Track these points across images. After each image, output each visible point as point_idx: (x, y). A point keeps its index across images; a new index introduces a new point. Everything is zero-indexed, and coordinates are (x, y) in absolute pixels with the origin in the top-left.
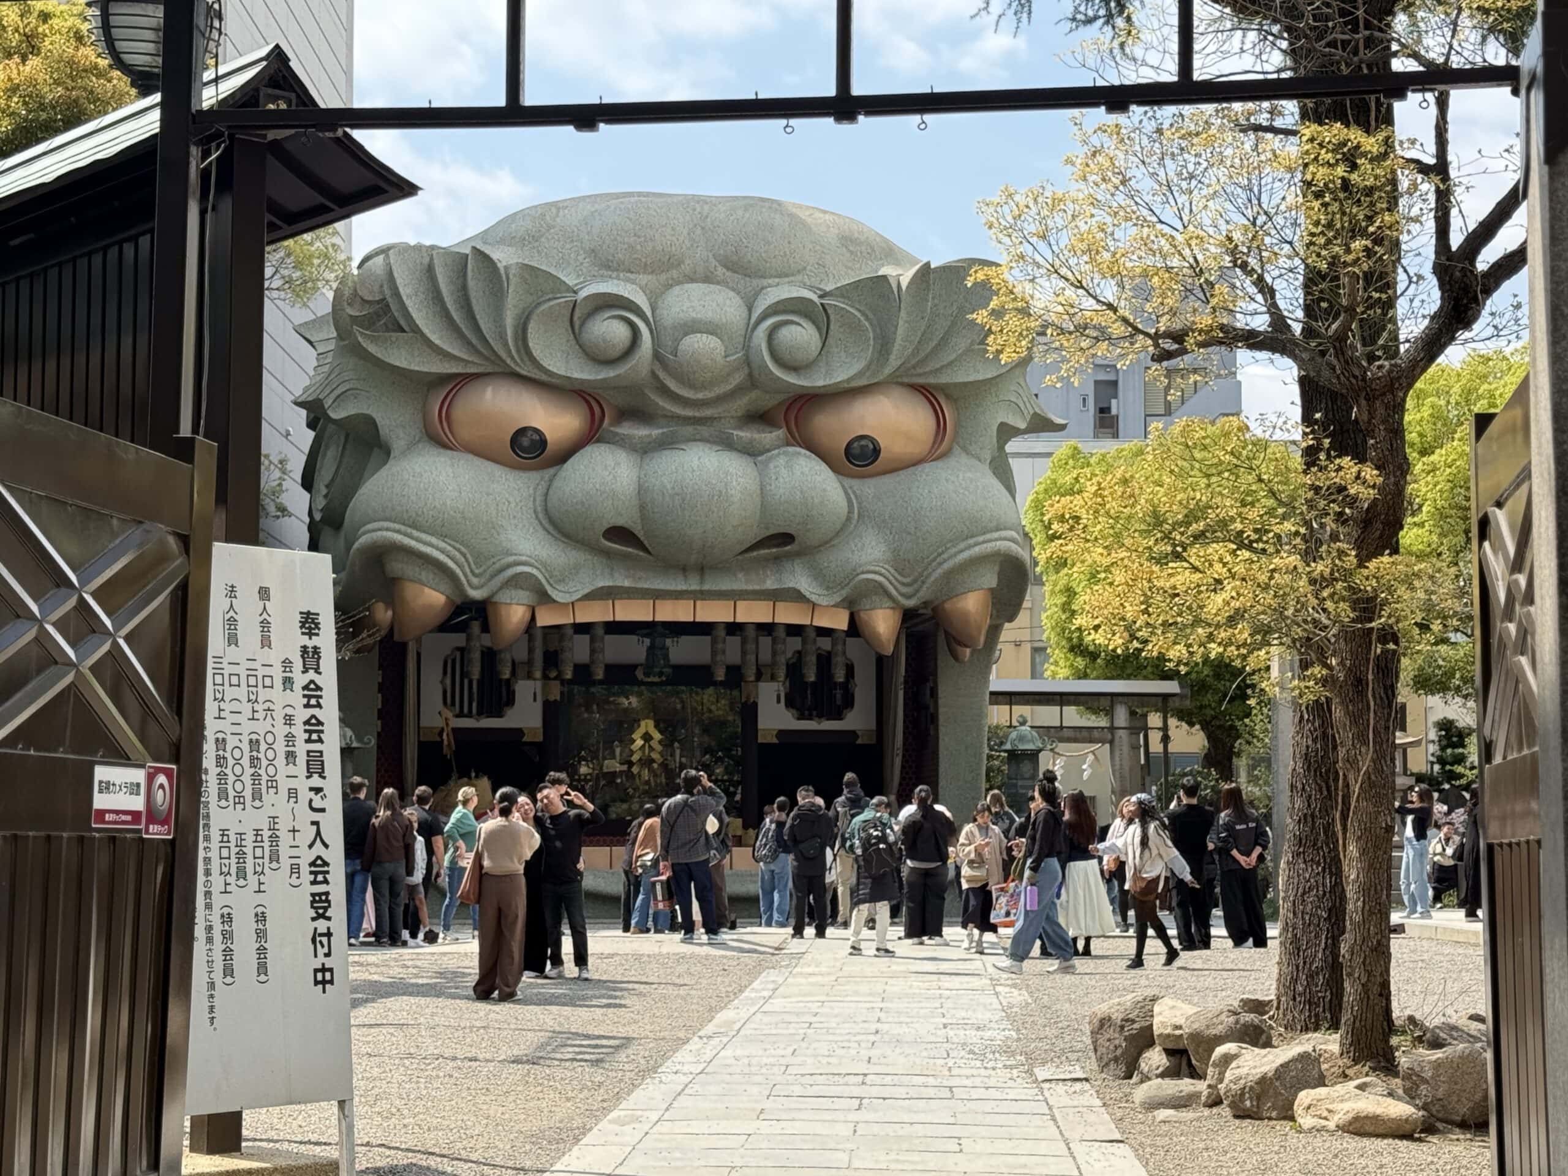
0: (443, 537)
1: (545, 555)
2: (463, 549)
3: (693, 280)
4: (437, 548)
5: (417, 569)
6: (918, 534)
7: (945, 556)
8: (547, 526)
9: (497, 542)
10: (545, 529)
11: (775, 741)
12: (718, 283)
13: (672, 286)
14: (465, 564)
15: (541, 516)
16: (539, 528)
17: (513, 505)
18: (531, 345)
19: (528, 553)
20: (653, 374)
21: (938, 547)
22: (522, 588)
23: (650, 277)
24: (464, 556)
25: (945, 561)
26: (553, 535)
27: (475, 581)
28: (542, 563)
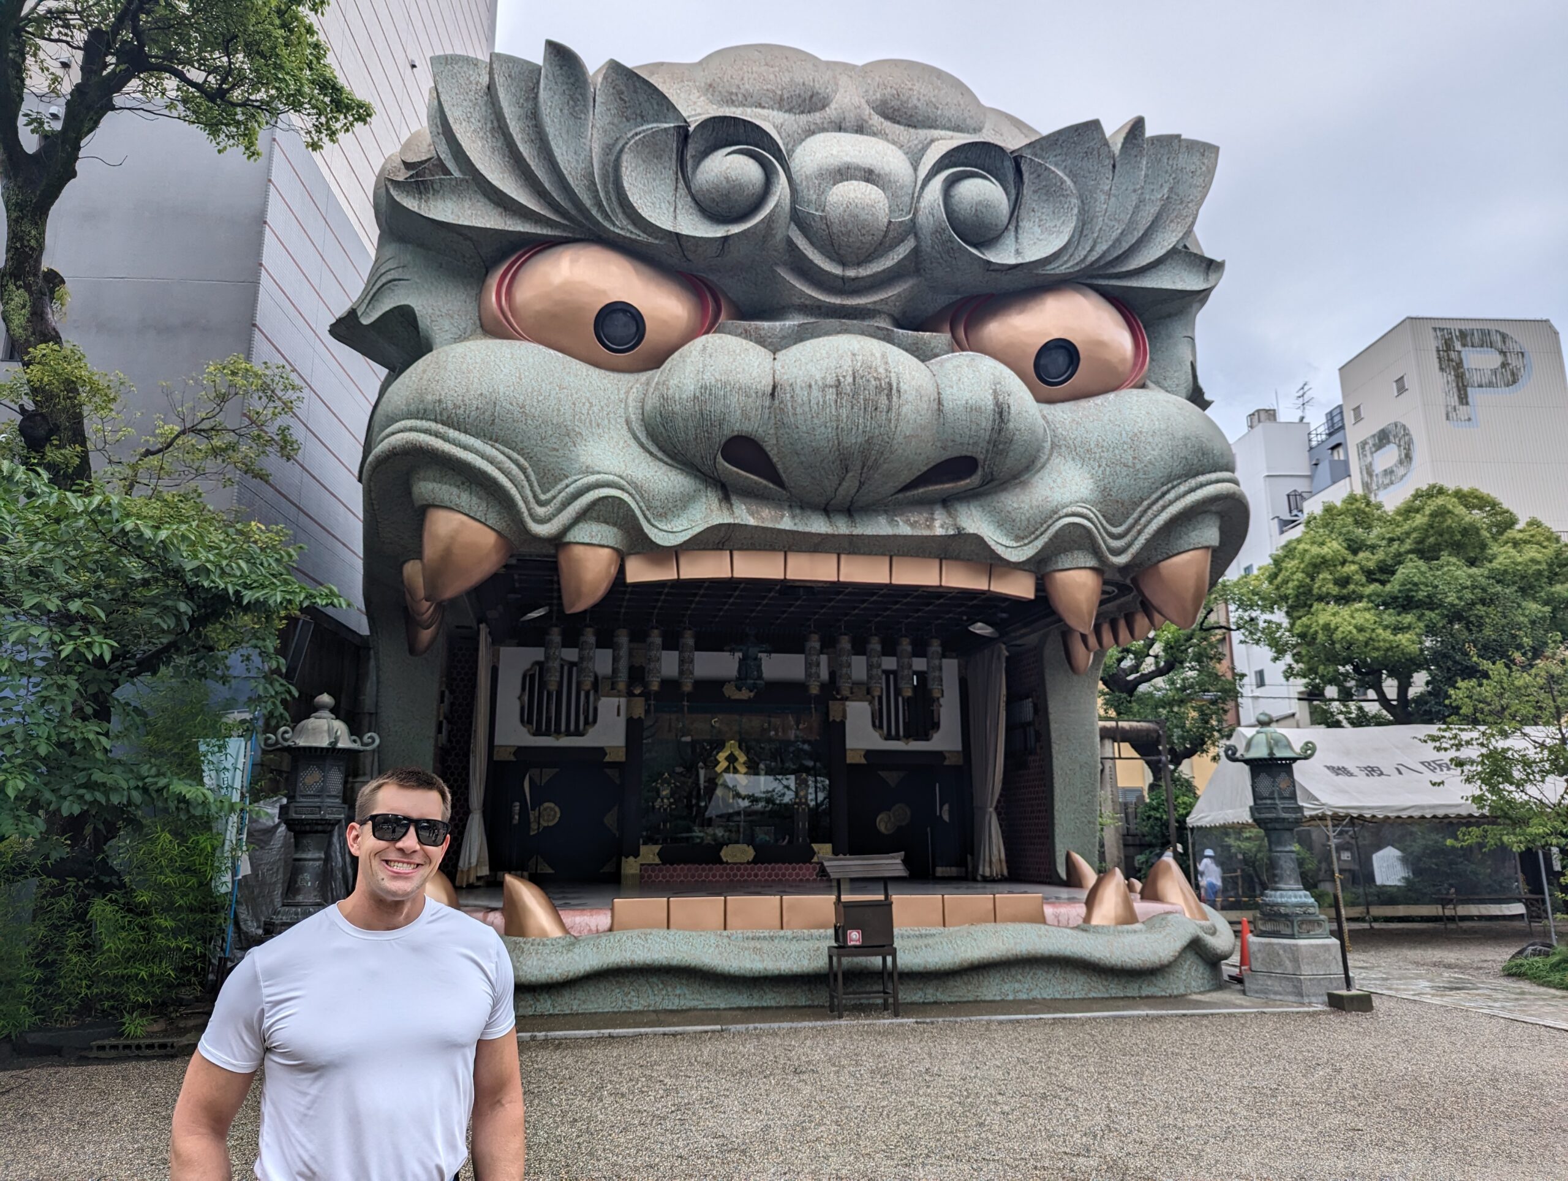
0: (492, 438)
1: (640, 476)
2: (522, 460)
3: (840, 129)
4: (483, 456)
5: (455, 491)
6: (1138, 466)
7: (1171, 496)
8: (644, 440)
9: (573, 456)
10: (642, 445)
11: (863, 761)
12: (874, 134)
13: (813, 133)
14: (525, 483)
15: (636, 426)
16: (632, 442)
17: (595, 409)
18: (626, 185)
19: (617, 470)
20: (790, 242)
21: (1163, 485)
22: (606, 522)
23: (787, 116)
24: (523, 470)
25: (1171, 503)
26: (651, 454)
27: (541, 511)
28: (636, 487)
